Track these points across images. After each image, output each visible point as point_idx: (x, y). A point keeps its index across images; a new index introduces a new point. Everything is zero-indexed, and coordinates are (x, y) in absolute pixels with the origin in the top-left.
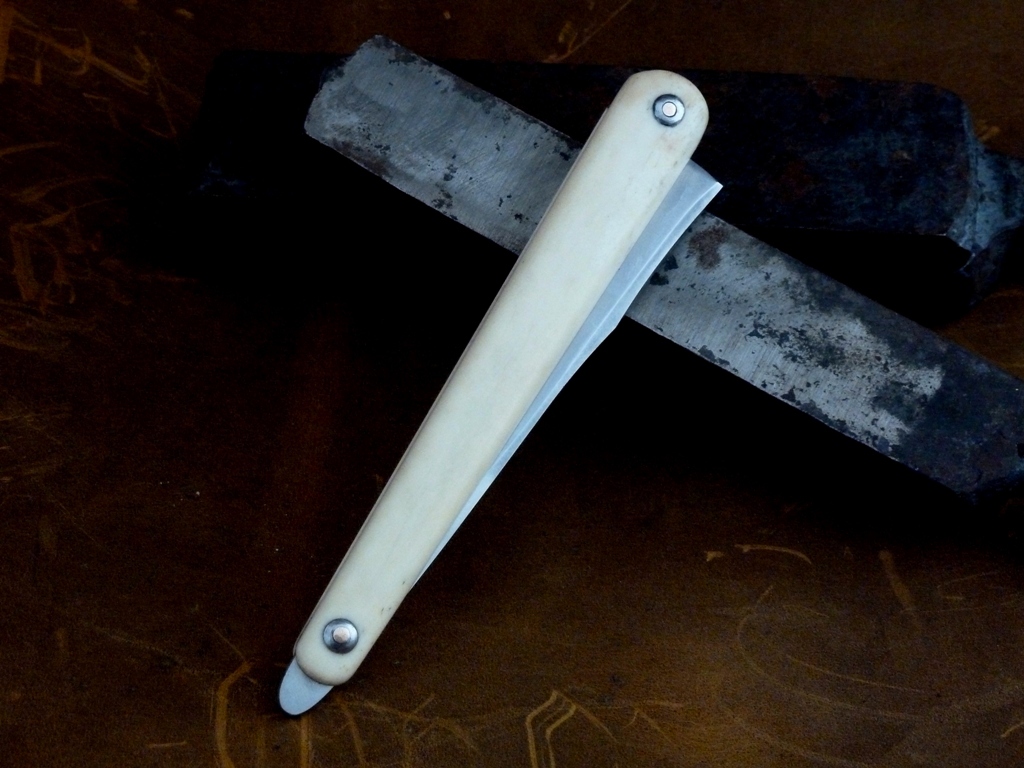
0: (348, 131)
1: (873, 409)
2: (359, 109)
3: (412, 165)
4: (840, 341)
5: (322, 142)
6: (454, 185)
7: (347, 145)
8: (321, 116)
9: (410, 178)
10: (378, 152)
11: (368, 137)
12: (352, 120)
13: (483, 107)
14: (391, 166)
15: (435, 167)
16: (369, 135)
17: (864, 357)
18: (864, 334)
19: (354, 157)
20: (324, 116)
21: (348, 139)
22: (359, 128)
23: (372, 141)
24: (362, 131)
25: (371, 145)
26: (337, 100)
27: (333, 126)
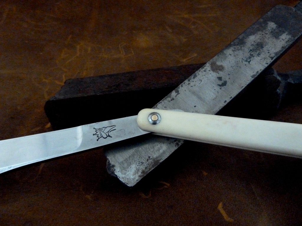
0: (138, 170)
1: (279, 39)
2: (130, 163)
3: (159, 150)
4: (256, 42)
5: (138, 181)
7: (143, 172)
8: (128, 179)
9: (164, 152)
11: (142, 163)
12: (134, 167)
16: (142, 162)
17: (262, 38)
18: (254, 36)
20: (128, 177)
21: (141, 171)
22: (138, 165)
23: (145, 162)
24: (139, 165)
25: (146, 163)
26: (123, 170)
27: (133, 175)
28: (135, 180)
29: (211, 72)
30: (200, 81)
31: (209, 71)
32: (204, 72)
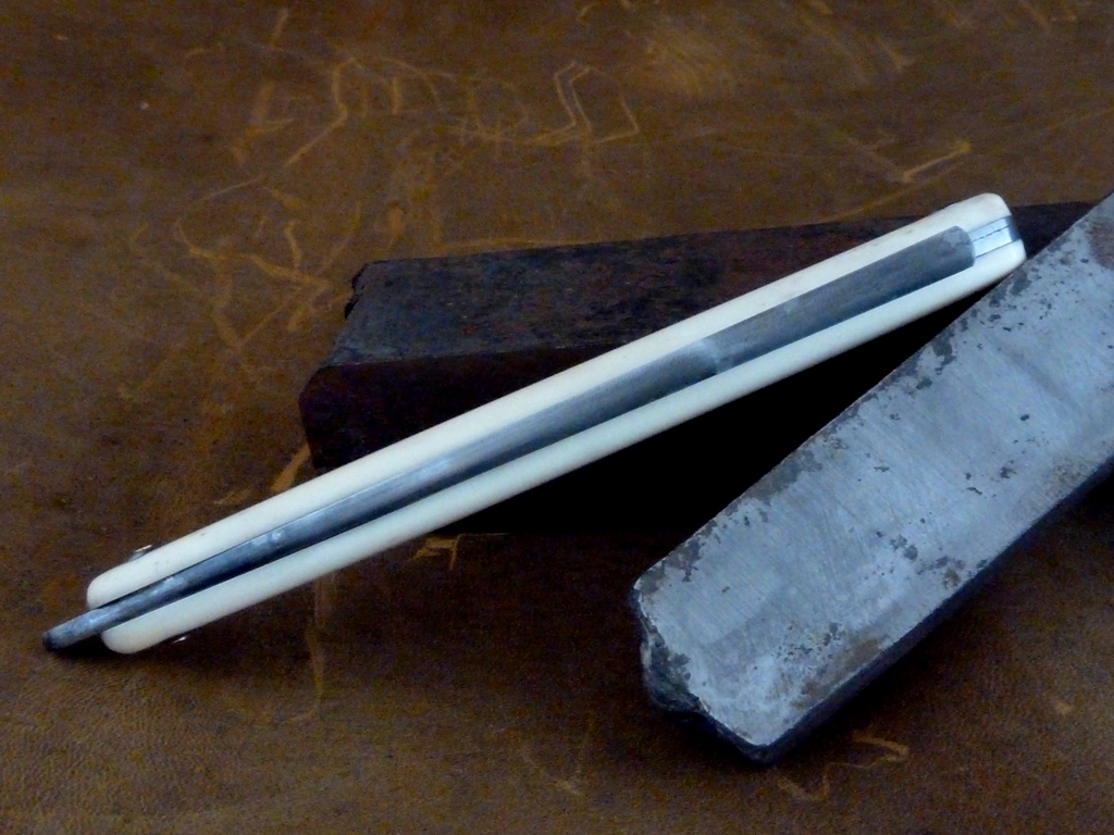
0: (786, 679)
2: (753, 650)
3: (874, 601)
5: (791, 725)
6: (926, 548)
7: (809, 688)
8: (745, 713)
9: (896, 609)
10: (838, 643)
11: (807, 651)
12: (768, 665)
13: (809, 470)
14: (866, 630)
15: (888, 566)
16: (802, 648)
19: (833, 683)
20: (747, 708)
21: (799, 684)
22: (786, 660)
23: (815, 647)
24: (791, 657)
25: (820, 650)
26: (725, 680)
27: (769, 699)
28: (779, 720)
29: (1094, 267)
30: (1046, 309)
31: (1085, 261)
32: (1059, 266)
